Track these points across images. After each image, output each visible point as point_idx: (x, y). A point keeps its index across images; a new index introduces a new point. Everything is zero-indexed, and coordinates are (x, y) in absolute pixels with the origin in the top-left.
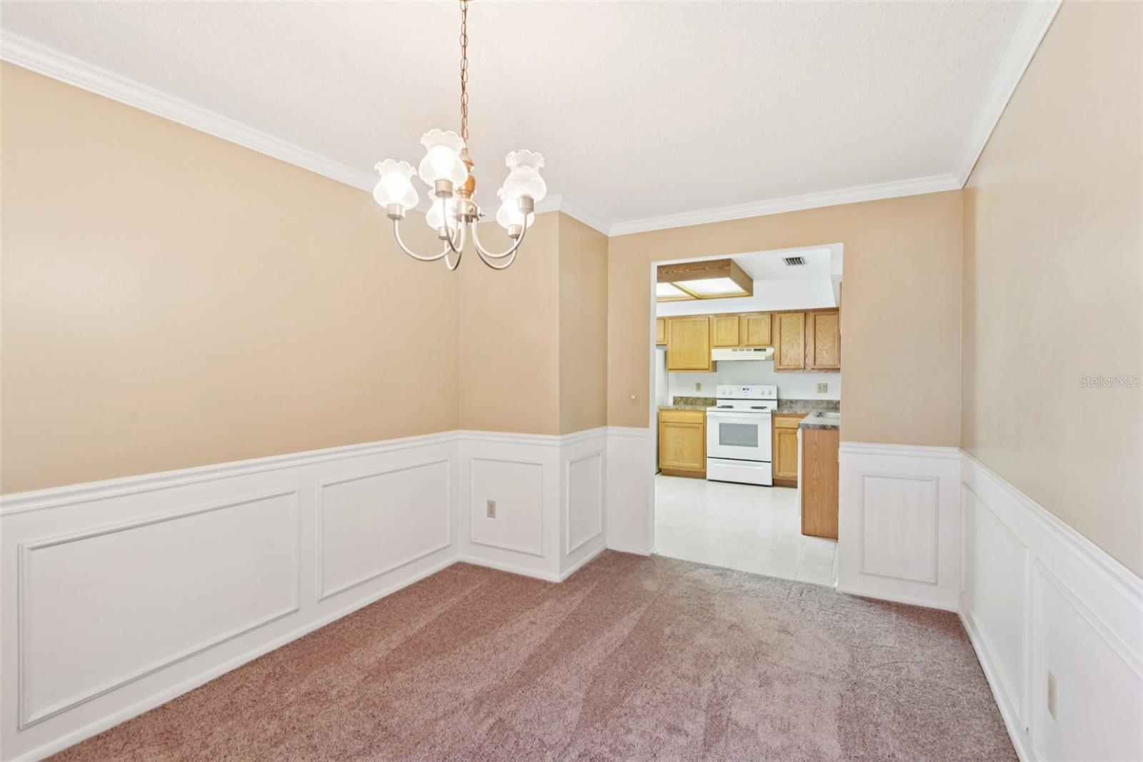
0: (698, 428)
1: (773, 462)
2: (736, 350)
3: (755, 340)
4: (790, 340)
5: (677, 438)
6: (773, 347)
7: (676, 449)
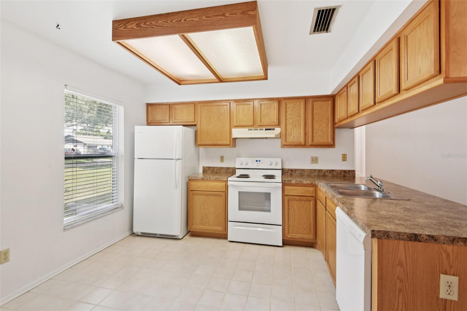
0: (221, 196)
1: (283, 226)
2: (252, 130)
3: (266, 121)
4: (294, 121)
5: (204, 204)
6: (280, 127)
7: (202, 214)
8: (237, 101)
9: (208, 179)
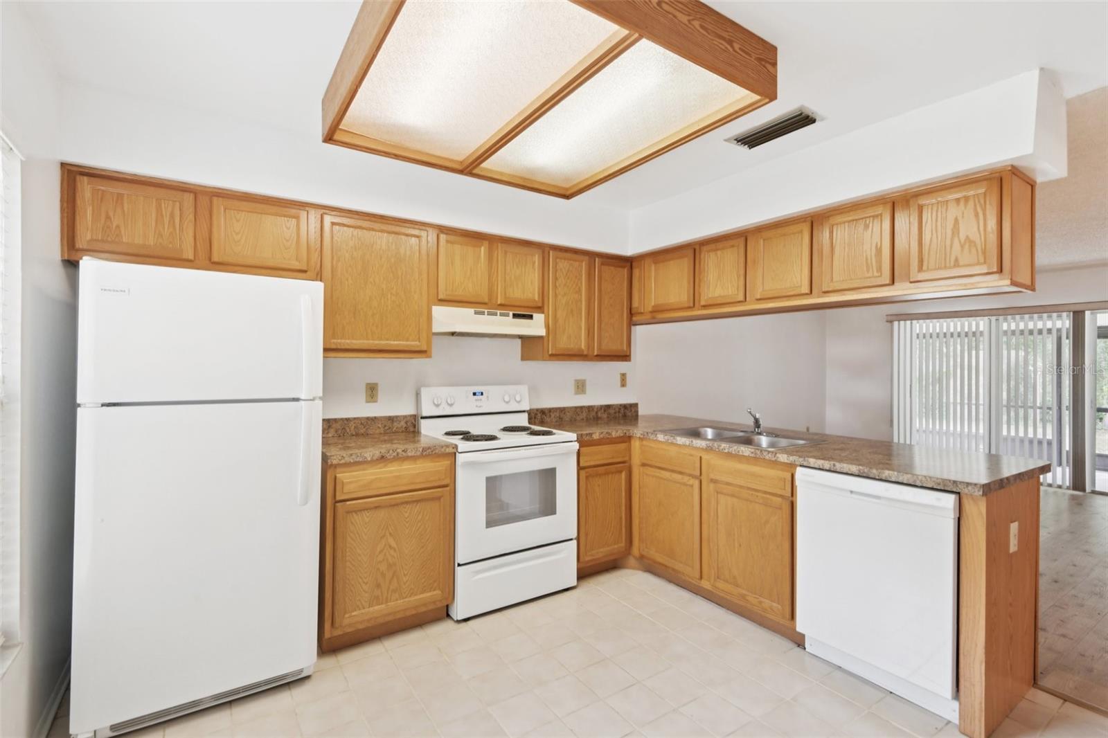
0: (439, 498)
1: (579, 538)
2: (483, 313)
3: (515, 295)
4: (570, 302)
5: (384, 536)
6: (543, 313)
7: (378, 569)
8: (447, 230)
9: (398, 454)
